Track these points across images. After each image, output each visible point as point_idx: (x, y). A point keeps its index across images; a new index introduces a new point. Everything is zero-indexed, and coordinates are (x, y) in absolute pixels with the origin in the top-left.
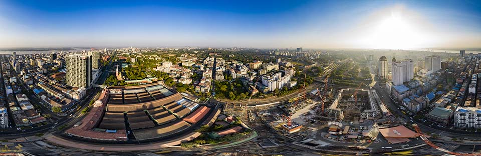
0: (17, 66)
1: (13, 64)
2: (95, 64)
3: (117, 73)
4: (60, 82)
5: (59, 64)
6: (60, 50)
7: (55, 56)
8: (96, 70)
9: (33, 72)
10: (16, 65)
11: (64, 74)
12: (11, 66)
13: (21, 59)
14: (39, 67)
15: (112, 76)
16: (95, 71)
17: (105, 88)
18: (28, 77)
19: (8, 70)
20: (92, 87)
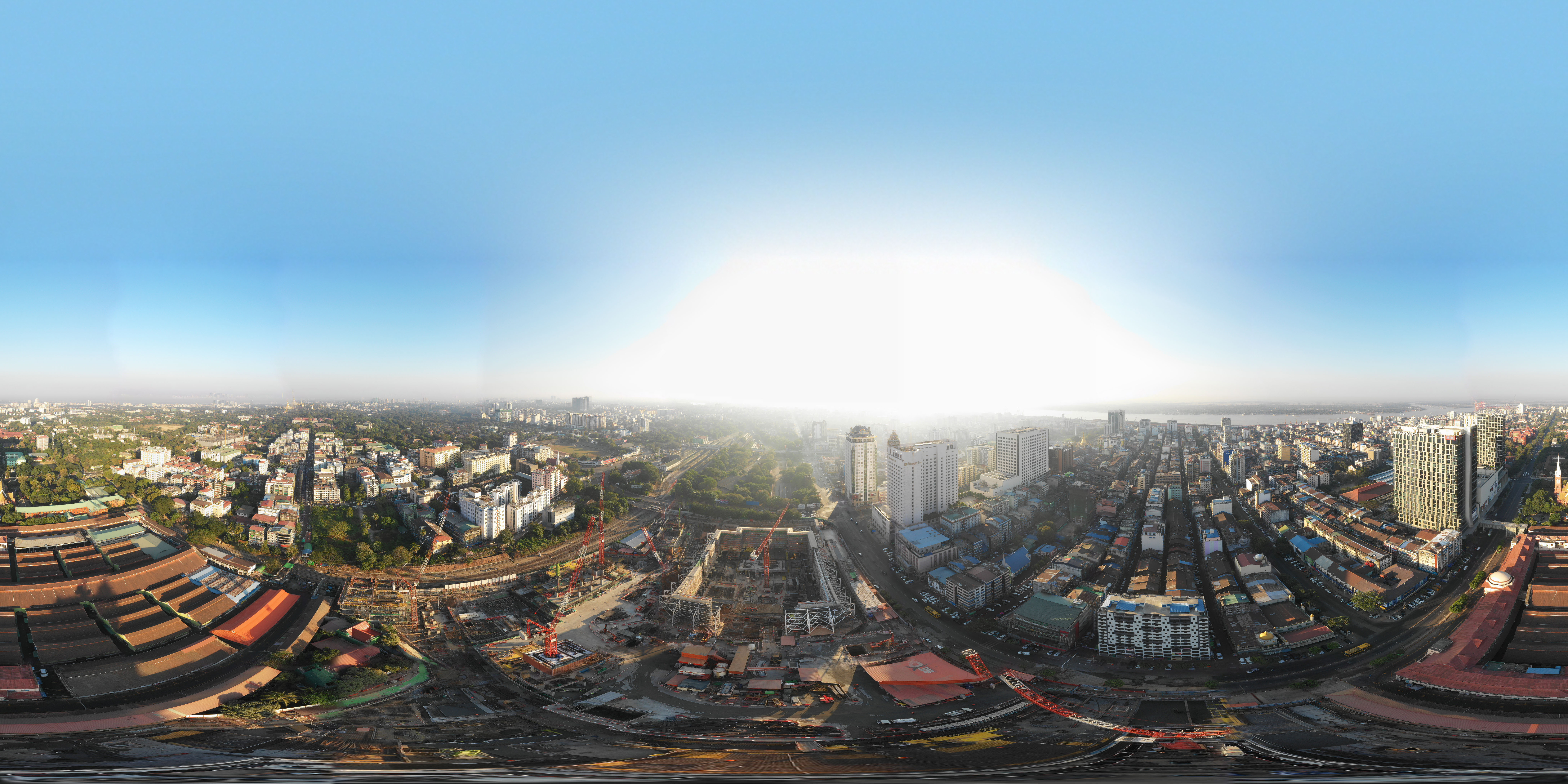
0: (1235, 463)
1: (1220, 457)
2: (1486, 454)
3: (1558, 481)
4: (1376, 514)
5: (1371, 456)
6: (1374, 410)
7: (1356, 432)
8: (1489, 472)
9: (1286, 480)
10: (1230, 458)
11: (1387, 489)
12: (1215, 462)
13: (1247, 440)
14: (1305, 467)
15: (1540, 493)
16: (1487, 477)
17: (1522, 530)
18: (1267, 497)
19: (1205, 474)
20: (1480, 528)
